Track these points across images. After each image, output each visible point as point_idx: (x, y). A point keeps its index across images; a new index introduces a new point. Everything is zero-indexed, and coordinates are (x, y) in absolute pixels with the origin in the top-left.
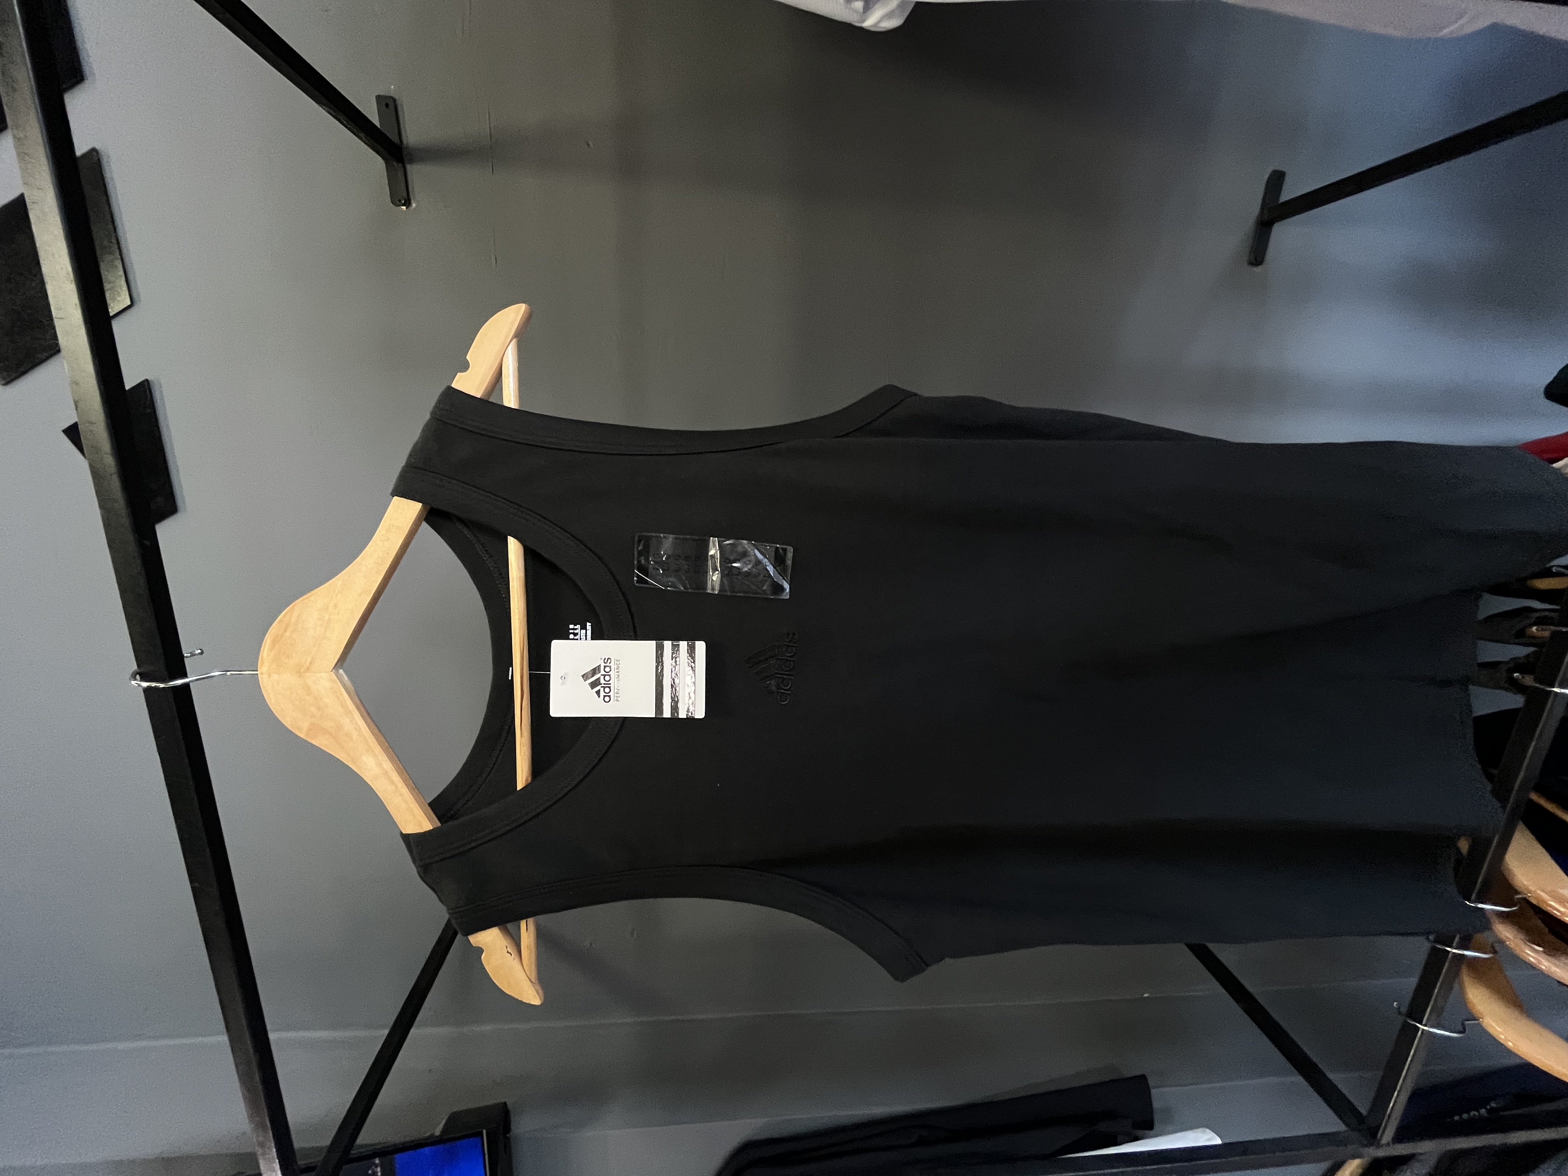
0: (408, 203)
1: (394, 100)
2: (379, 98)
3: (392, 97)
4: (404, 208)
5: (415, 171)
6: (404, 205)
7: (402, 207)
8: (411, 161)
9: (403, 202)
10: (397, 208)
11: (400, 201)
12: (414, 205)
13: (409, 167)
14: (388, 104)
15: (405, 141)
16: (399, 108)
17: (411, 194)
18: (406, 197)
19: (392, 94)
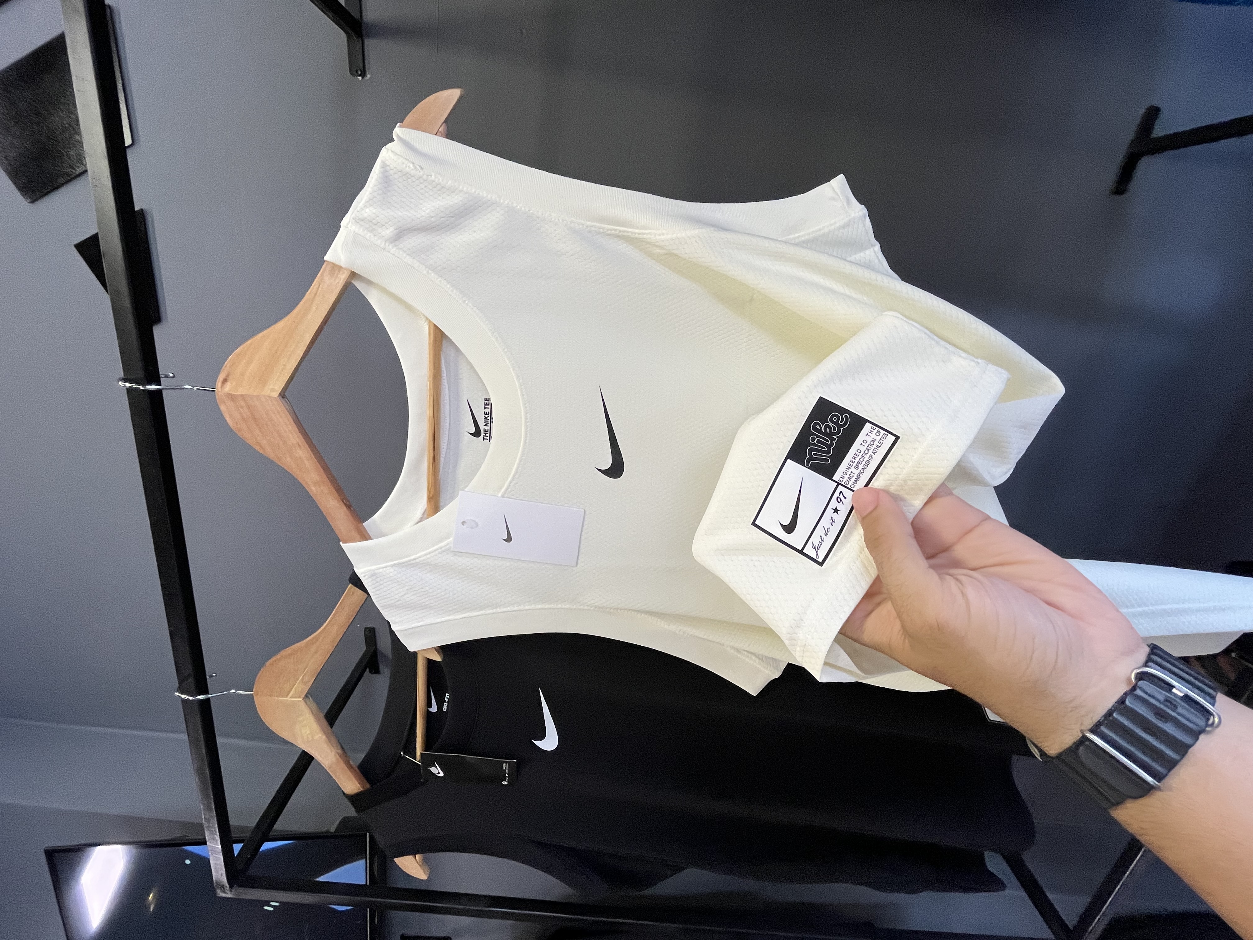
0: (363, 75)
5: (370, 44)
6: (359, 76)
7: (359, 77)
8: (369, 36)
9: (359, 73)
10: (354, 77)
11: (357, 72)
12: (369, 76)
13: (367, 42)
15: (364, 18)
17: (367, 67)
18: (362, 69)
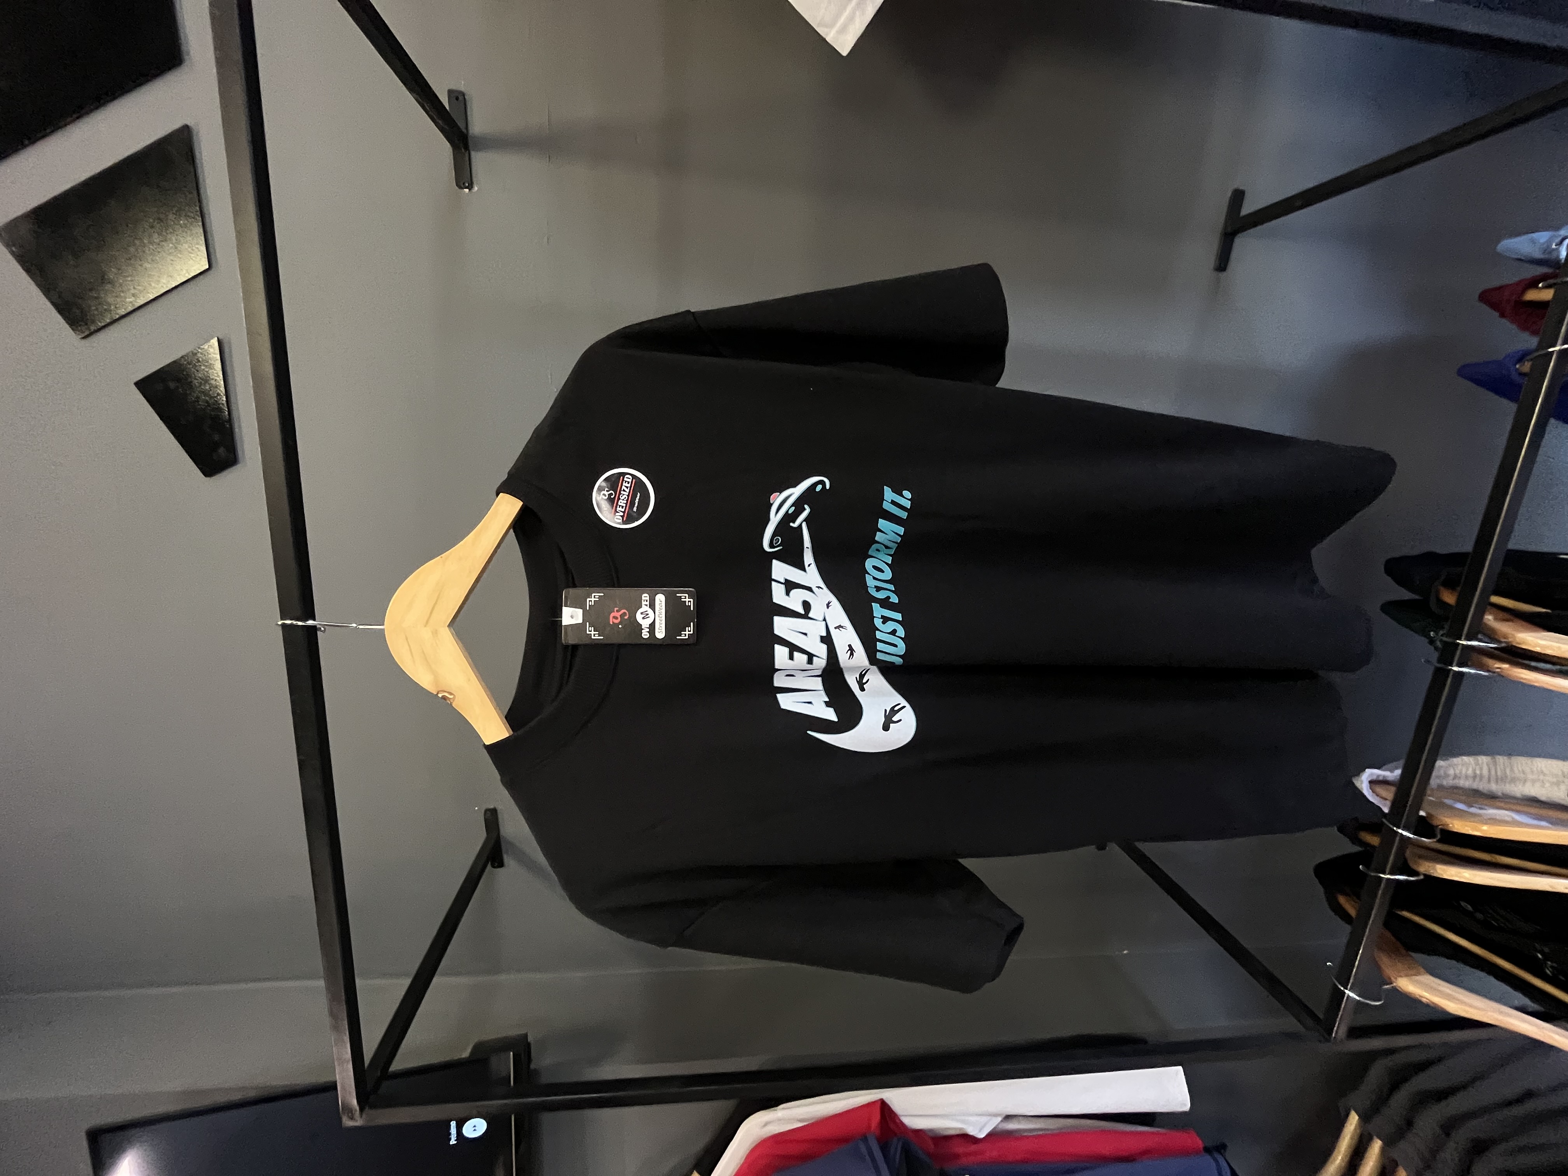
0: (470, 187)
1: (463, 95)
2: (450, 92)
3: (461, 92)
4: (468, 190)
5: (478, 157)
6: (466, 188)
8: (476, 149)
9: (466, 185)
10: (460, 190)
11: (463, 184)
12: (476, 188)
13: (473, 153)
14: (457, 96)
15: (471, 132)
16: (468, 101)
17: (474, 179)
18: (469, 180)
19: (462, 89)
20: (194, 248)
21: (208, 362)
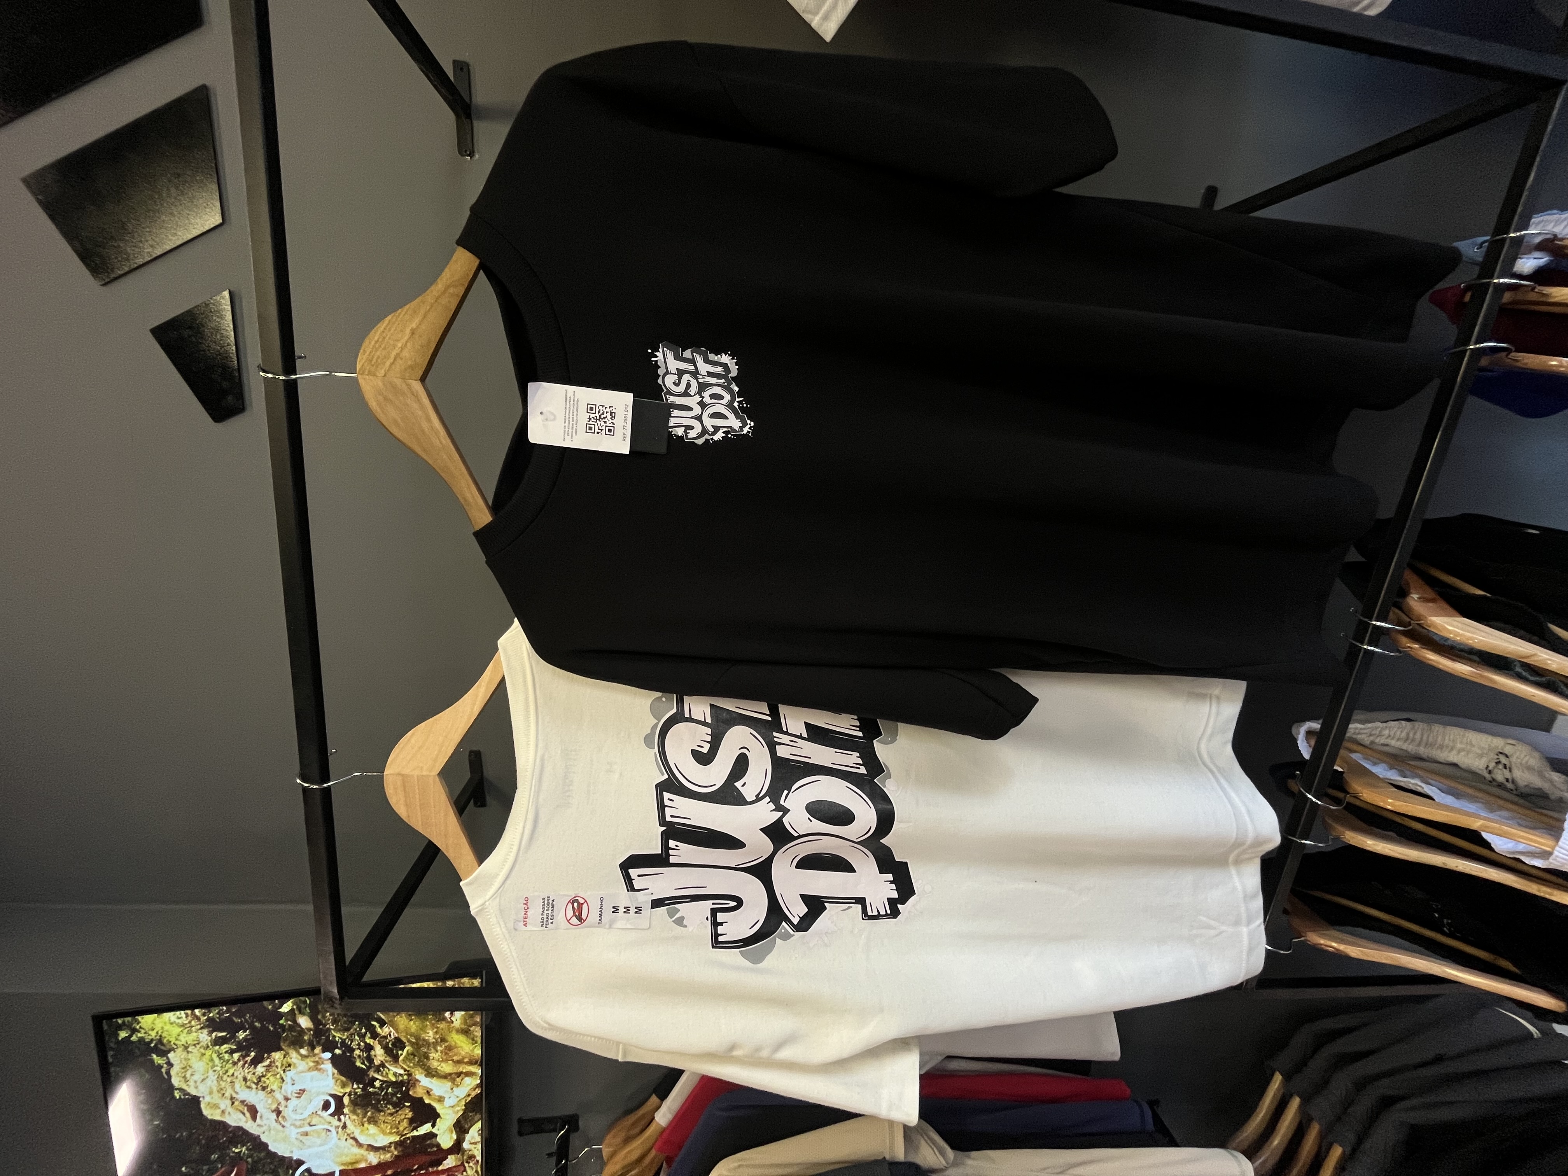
0: (471, 155)
1: (468, 65)
2: (454, 62)
3: (465, 62)
4: (469, 157)
5: (480, 127)
6: (468, 155)
7: (467, 157)
8: (477, 118)
9: (468, 153)
10: (462, 158)
11: (466, 151)
12: (477, 156)
13: (476, 123)
14: (461, 67)
15: (473, 100)
16: (471, 72)
17: (475, 148)
18: (471, 148)
19: (467, 60)
20: (209, 203)
21: (219, 313)
